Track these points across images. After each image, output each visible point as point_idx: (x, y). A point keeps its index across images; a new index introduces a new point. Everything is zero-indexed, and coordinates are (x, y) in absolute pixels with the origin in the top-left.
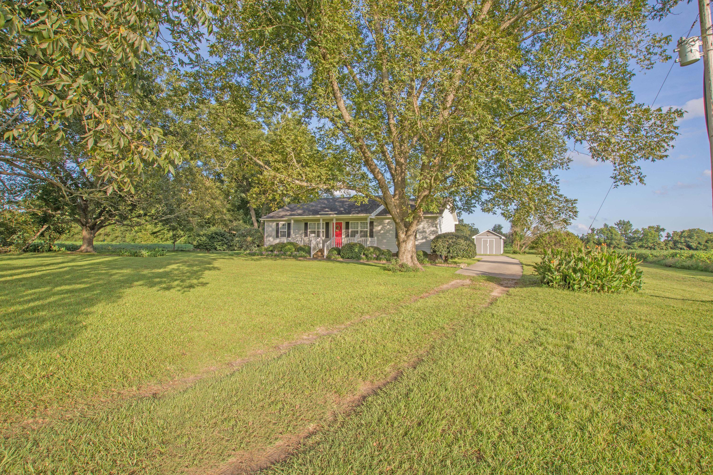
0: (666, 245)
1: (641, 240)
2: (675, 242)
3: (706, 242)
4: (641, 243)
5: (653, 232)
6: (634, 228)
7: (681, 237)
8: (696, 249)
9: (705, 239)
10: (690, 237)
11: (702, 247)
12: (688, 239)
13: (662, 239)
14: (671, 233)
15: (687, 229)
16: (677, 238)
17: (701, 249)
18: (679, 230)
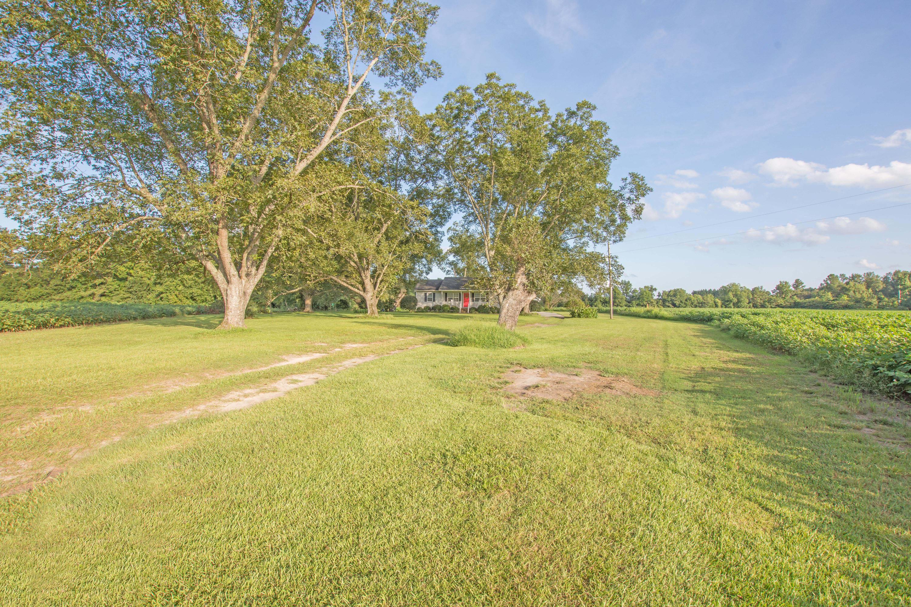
0: (657, 303)
1: (638, 299)
2: (664, 301)
3: (686, 300)
4: (638, 302)
5: (648, 292)
6: (633, 287)
7: (668, 296)
8: (679, 307)
9: (685, 298)
10: (675, 295)
11: (683, 305)
12: (673, 298)
13: (656, 297)
14: (661, 292)
15: (673, 289)
16: (665, 297)
17: (682, 307)
18: (667, 290)
